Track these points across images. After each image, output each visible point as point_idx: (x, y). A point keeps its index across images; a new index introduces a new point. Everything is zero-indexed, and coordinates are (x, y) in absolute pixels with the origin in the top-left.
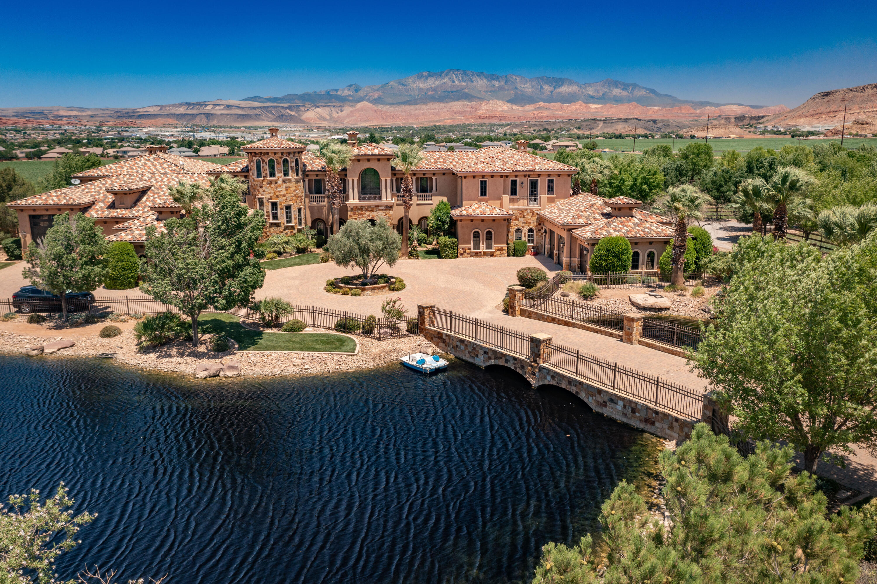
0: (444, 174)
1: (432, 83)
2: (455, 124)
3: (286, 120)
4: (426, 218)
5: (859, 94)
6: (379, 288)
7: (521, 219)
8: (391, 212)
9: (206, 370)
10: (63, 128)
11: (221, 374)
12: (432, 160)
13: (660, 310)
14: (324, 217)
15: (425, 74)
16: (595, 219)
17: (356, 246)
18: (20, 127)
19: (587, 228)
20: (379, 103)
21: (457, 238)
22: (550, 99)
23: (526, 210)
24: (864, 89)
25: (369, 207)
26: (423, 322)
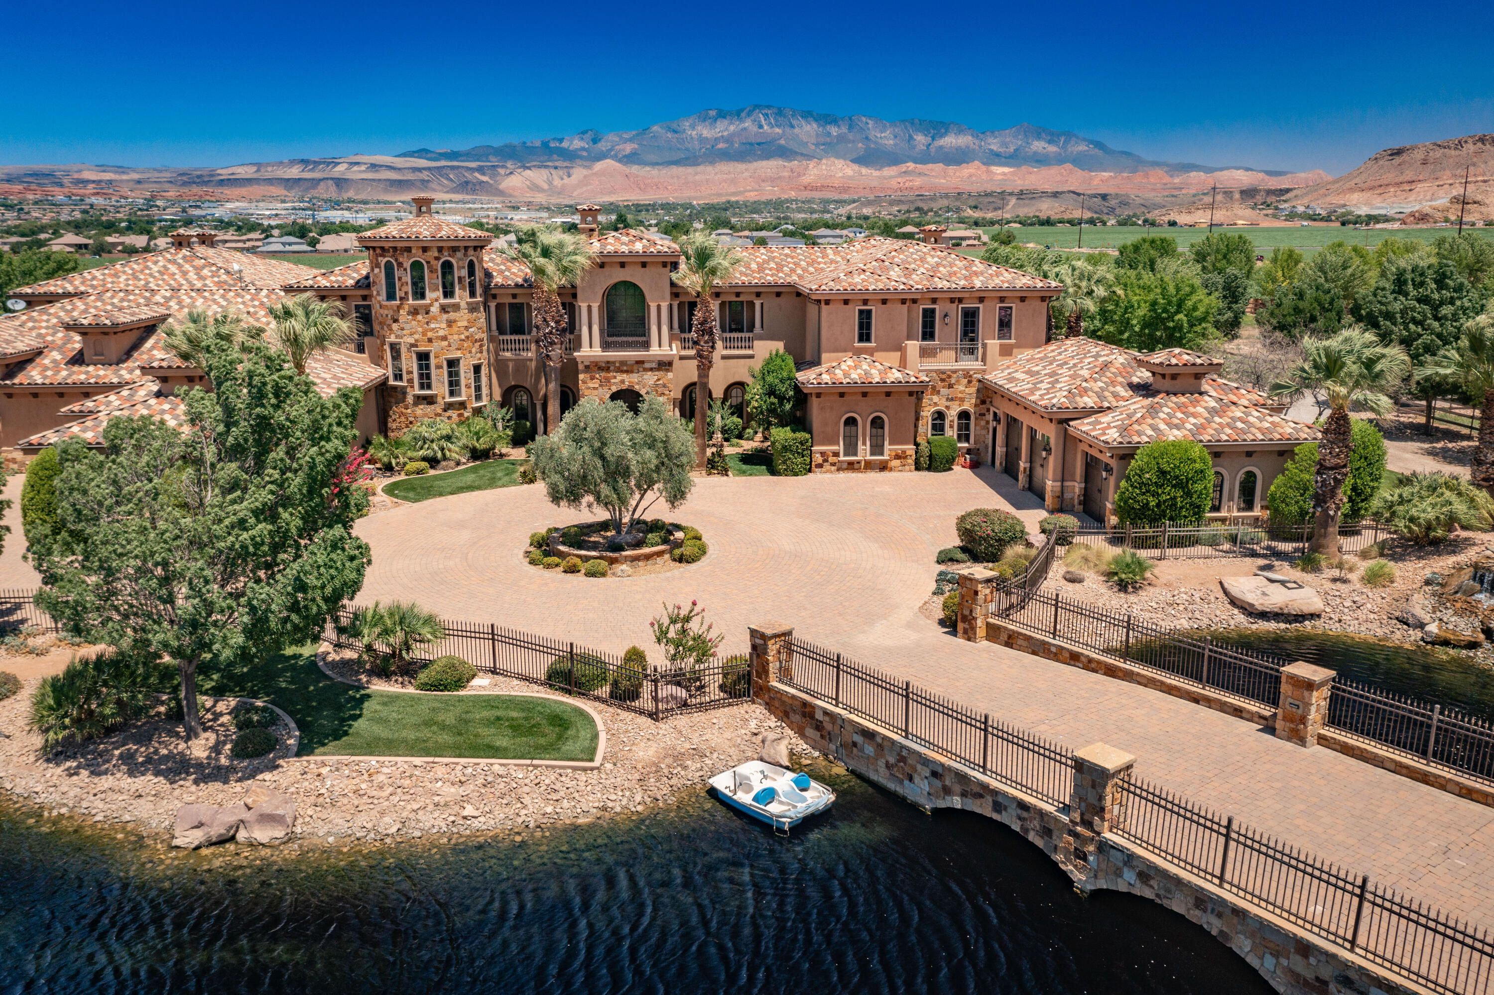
0: (778, 294)
1: (724, 128)
2: (763, 199)
3: (474, 191)
4: (741, 385)
5: (1453, 152)
6: (648, 557)
7: (944, 391)
8: (670, 375)
9: (200, 825)
10: (88, 201)
11: (242, 835)
12: (754, 266)
13: (1300, 618)
14: (528, 383)
15: (713, 113)
16: (1116, 396)
17: (599, 464)
18: (14, 199)
19: (1106, 419)
20: (634, 163)
21: (810, 432)
22: (925, 158)
23: (955, 372)
24: (1460, 144)
25: (623, 363)
26: (764, 671)
